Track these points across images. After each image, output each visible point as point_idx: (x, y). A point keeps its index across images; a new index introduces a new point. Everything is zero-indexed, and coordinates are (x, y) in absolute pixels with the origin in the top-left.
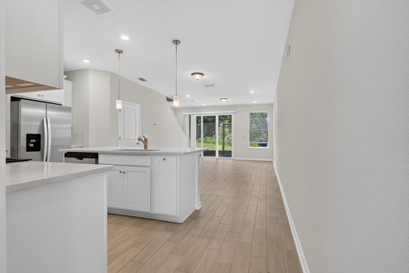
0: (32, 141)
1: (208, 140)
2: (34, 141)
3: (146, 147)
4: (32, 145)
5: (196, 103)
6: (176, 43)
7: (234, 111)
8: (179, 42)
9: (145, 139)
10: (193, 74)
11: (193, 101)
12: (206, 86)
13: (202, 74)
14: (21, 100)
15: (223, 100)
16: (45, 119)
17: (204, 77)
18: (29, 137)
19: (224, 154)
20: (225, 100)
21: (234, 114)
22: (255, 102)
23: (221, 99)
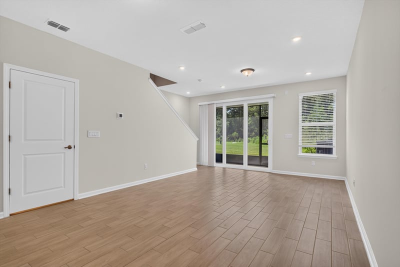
15: (246, 73)
19: (261, 161)
20: (248, 73)
21: (272, 99)
22: (308, 74)
23: (242, 71)
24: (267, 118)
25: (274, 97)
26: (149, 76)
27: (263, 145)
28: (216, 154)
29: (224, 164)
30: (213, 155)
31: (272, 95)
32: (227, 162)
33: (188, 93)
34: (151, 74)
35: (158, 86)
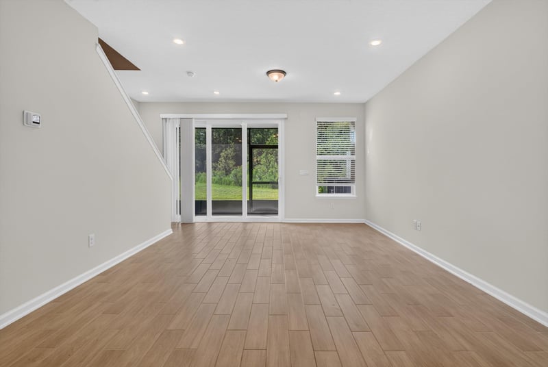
15: (275, 77)
20: (280, 77)
21: (283, 121)
22: (337, 94)
23: (268, 73)
24: (276, 147)
25: (286, 119)
26: (97, 42)
27: (253, 185)
28: (196, 201)
29: (209, 217)
30: (192, 203)
31: (285, 116)
32: (213, 214)
33: (145, 93)
34: (99, 39)
35: (115, 69)
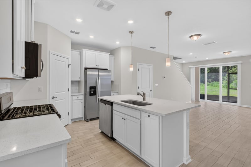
0: (92, 90)
1: (215, 84)
2: (93, 90)
3: (144, 99)
4: (92, 92)
5: (199, 59)
6: (168, 14)
7: (241, 62)
8: (171, 12)
9: (144, 93)
10: (190, 37)
11: (196, 57)
12: (206, 44)
13: (200, 35)
14: (88, 69)
15: (227, 54)
16: (98, 78)
17: (202, 37)
18: (91, 88)
19: (229, 99)
21: (240, 64)
23: (224, 53)
27: (230, 90)
28: (201, 94)
29: (205, 100)
30: (199, 95)
32: (208, 99)
33: (184, 62)
